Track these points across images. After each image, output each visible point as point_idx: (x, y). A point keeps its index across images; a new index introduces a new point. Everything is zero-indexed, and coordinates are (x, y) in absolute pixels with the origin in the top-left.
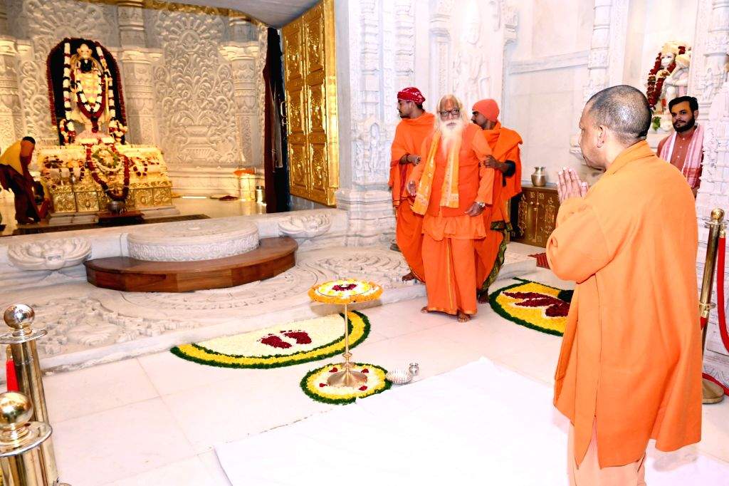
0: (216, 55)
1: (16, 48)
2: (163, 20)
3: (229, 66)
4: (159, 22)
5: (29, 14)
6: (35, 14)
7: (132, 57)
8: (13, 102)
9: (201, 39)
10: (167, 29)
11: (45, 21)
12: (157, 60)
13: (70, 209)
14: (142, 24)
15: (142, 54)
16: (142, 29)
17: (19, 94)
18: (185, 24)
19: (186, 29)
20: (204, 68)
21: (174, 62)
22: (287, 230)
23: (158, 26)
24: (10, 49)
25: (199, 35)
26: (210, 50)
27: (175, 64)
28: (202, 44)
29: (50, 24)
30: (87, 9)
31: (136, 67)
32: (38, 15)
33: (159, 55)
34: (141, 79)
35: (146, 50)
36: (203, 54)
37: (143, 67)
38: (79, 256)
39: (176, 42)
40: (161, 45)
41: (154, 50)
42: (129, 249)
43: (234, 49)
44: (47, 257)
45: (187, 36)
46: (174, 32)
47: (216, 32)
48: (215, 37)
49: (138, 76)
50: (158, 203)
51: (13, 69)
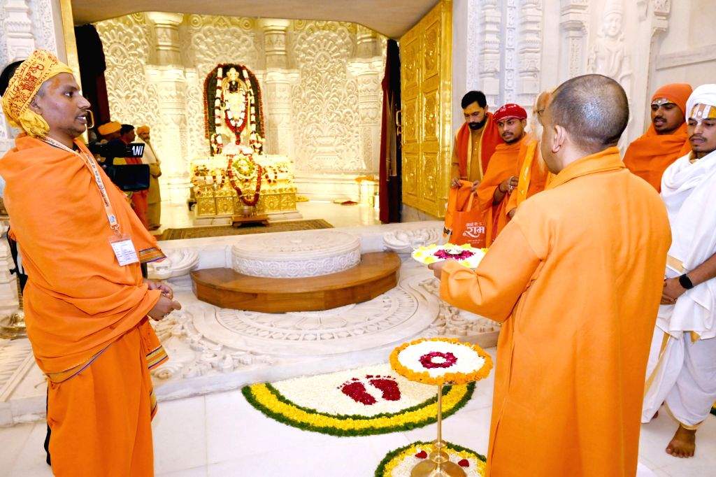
0: (344, 72)
1: (185, 76)
2: (301, 44)
3: (355, 82)
4: (298, 45)
5: (196, 46)
6: (201, 46)
7: (274, 79)
8: (181, 120)
9: (332, 58)
10: (304, 51)
11: (208, 52)
12: (294, 79)
13: (211, 212)
14: (284, 49)
15: (283, 75)
16: (284, 53)
17: (186, 114)
18: (319, 46)
19: (320, 50)
20: (334, 84)
21: (308, 80)
22: (391, 245)
23: (297, 50)
24: (180, 76)
25: (330, 54)
26: (340, 67)
27: (309, 83)
28: (333, 62)
29: (211, 53)
30: (241, 39)
31: (278, 87)
32: (203, 47)
33: (297, 75)
34: (281, 97)
35: (286, 71)
36: (333, 72)
37: (283, 86)
38: (184, 267)
39: (311, 63)
40: (298, 66)
41: (292, 70)
42: (233, 261)
43: (360, 65)
44: (155, 267)
45: (320, 57)
46: (310, 54)
47: (345, 51)
48: (343, 56)
49: (278, 94)
50: (285, 208)
51: (182, 93)
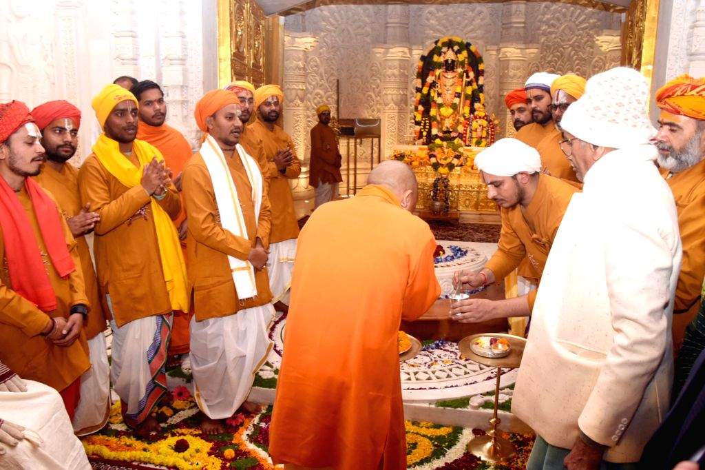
0: (592, 47)
1: (411, 54)
2: (544, 14)
3: (604, 59)
4: (540, 17)
5: (426, 22)
6: (431, 21)
7: (508, 55)
8: (402, 100)
9: (579, 30)
10: (547, 23)
11: (438, 27)
12: (532, 55)
14: (523, 20)
15: (519, 50)
16: (522, 25)
17: (408, 94)
18: (564, 15)
19: (566, 21)
20: (578, 62)
21: (548, 57)
23: (539, 21)
24: (405, 53)
25: (577, 26)
26: (588, 41)
27: (549, 59)
28: (580, 35)
29: (441, 28)
30: (476, 12)
31: (512, 64)
32: (433, 22)
33: (535, 51)
34: (515, 76)
35: (523, 46)
36: (579, 47)
37: (518, 64)
39: (553, 36)
40: (538, 40)
41: (530, 45)
43: (609, 38)
45: (564, 29)
46: (553, 26)
47: (595, 20)
48: (594, 27)
49: (512, 72)
50: (483, 207)
51: (406, 72)
